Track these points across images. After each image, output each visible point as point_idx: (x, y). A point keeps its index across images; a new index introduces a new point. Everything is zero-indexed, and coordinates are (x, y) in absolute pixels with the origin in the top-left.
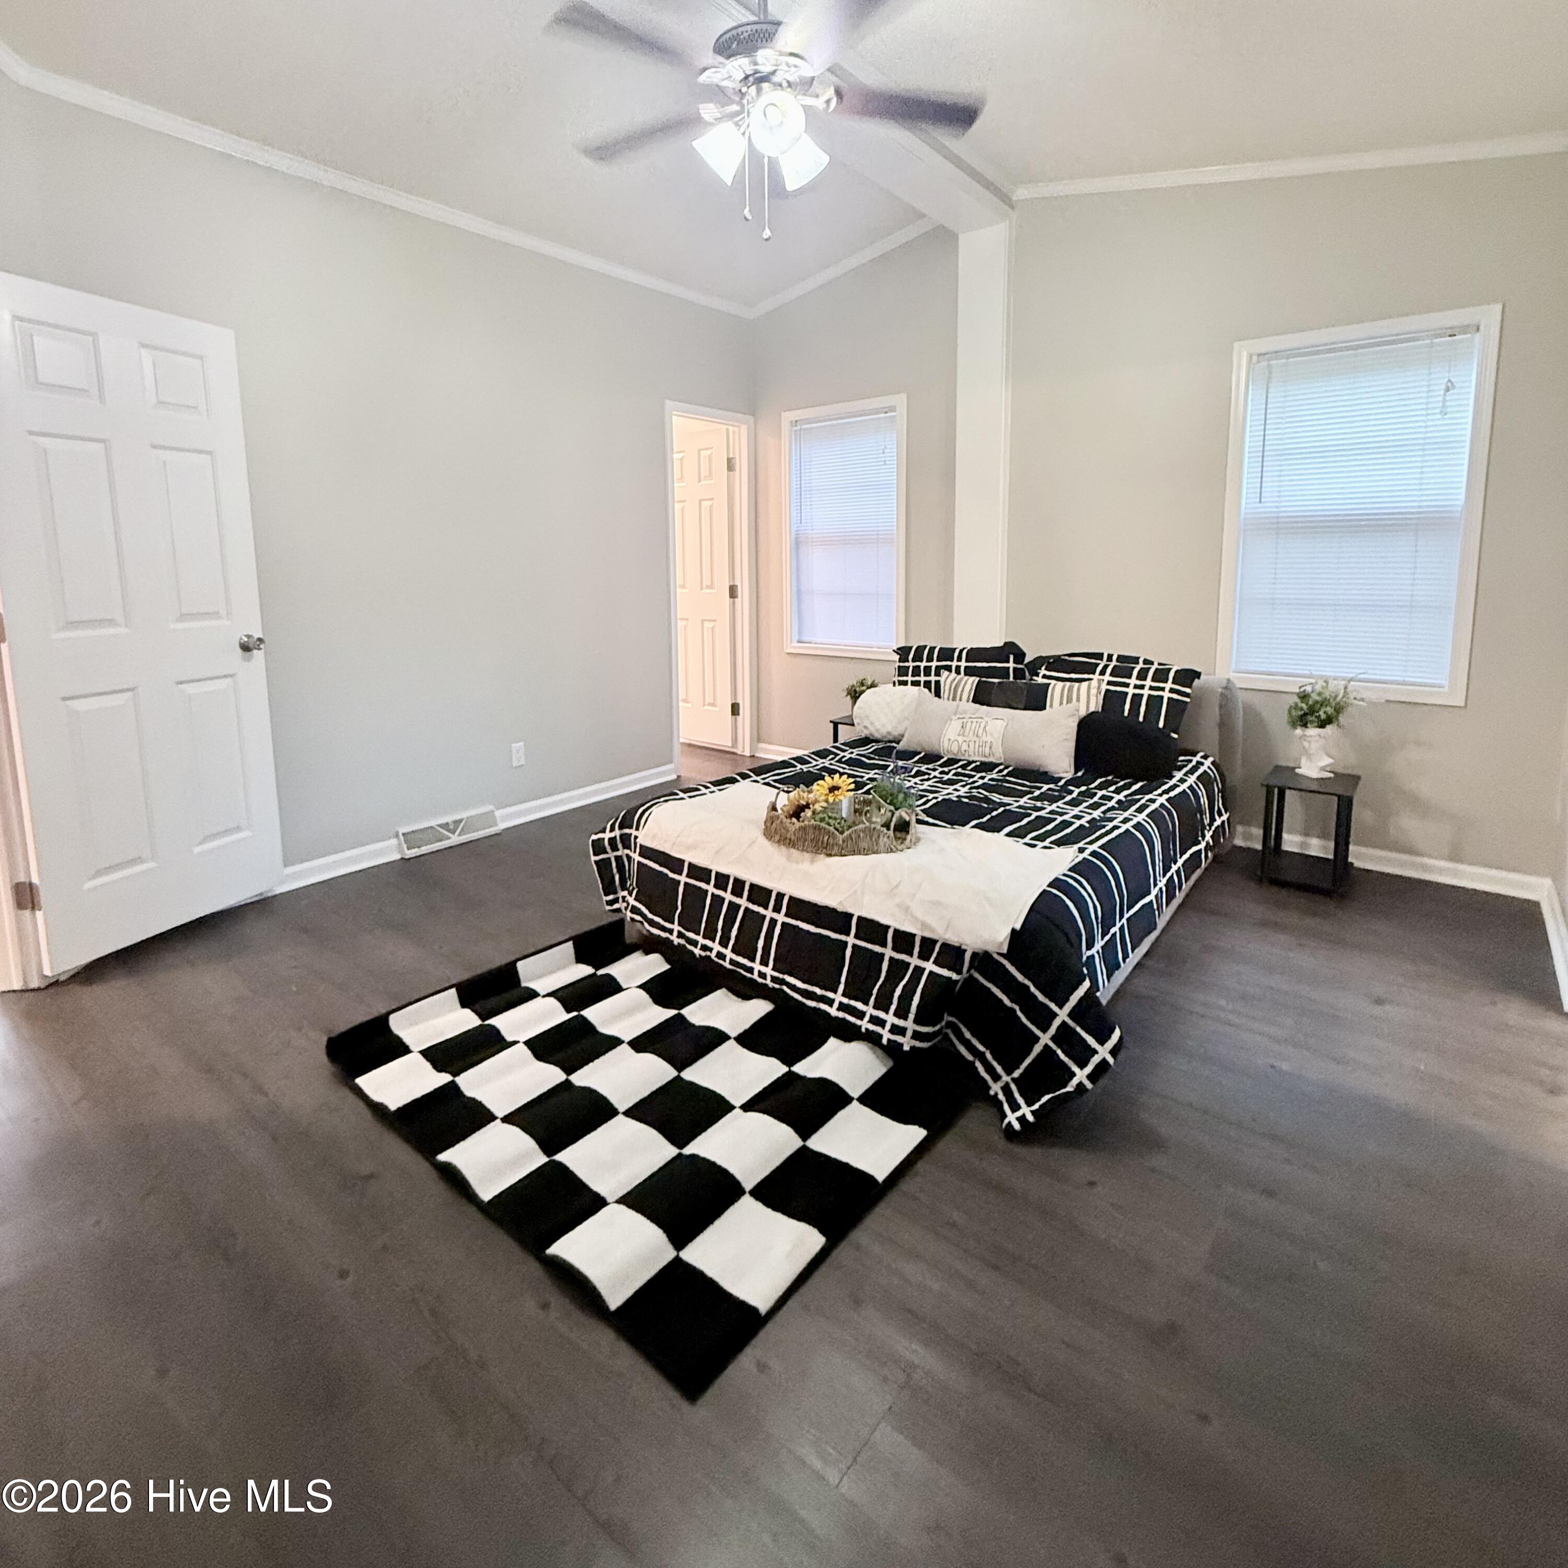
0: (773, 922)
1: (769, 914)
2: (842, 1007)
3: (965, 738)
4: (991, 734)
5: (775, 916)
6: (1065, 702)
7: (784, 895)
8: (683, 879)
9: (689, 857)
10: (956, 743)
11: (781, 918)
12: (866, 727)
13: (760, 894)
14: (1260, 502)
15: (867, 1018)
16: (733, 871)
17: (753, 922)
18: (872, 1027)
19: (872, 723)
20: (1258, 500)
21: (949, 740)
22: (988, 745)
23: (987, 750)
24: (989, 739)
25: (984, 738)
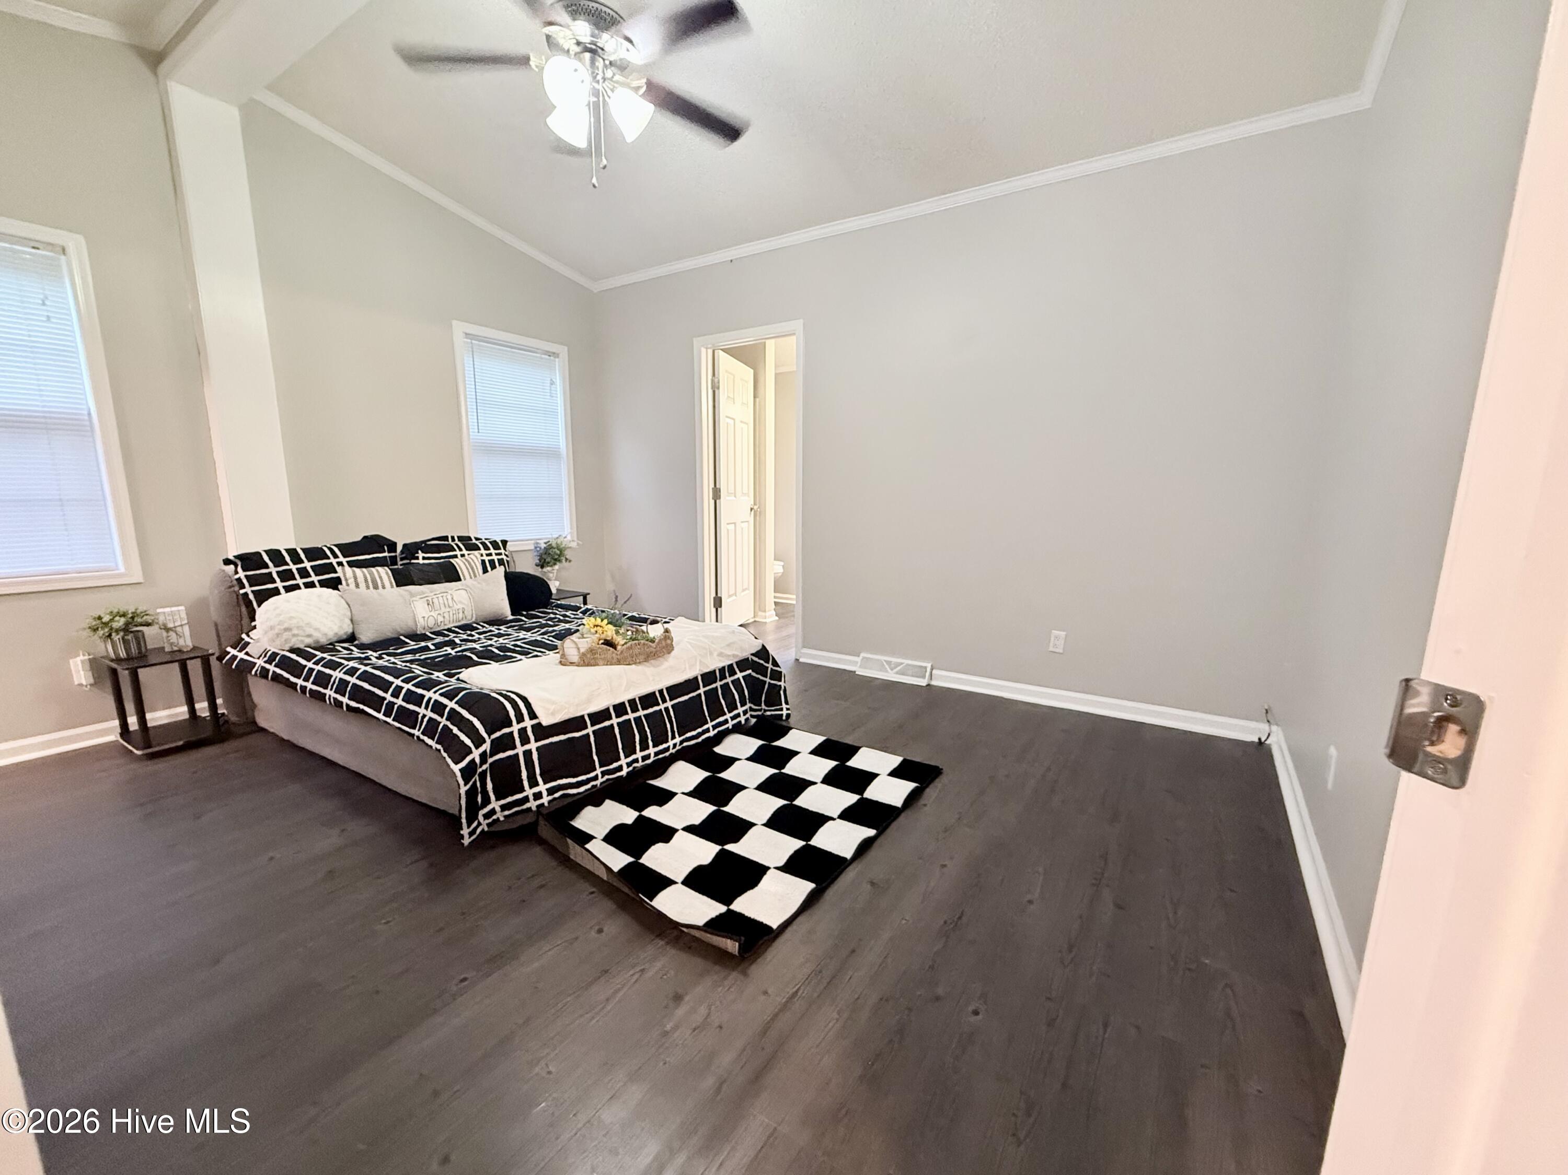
0: (667, 709)
1: (662, 707)
2: (714, 727)
3: (437, 612)
4: (460, 602)
5: (665, 705)
7: (662, 690)
8: (590, 730)
9: (586, 710)
10: (431, 618)
11: (669, 704)
12: (309, 636)
13: (648, 700)
14: (478, 432)
15: (730, 720)
16: (624, 698)
17: (656, 720)
18: (735, 721)
19: (317, 629)
20: (477, 431)
21: (424, 617)
22: (461, 611)
23: (461, 615)
24: (460, 606)
25: (456, 607)
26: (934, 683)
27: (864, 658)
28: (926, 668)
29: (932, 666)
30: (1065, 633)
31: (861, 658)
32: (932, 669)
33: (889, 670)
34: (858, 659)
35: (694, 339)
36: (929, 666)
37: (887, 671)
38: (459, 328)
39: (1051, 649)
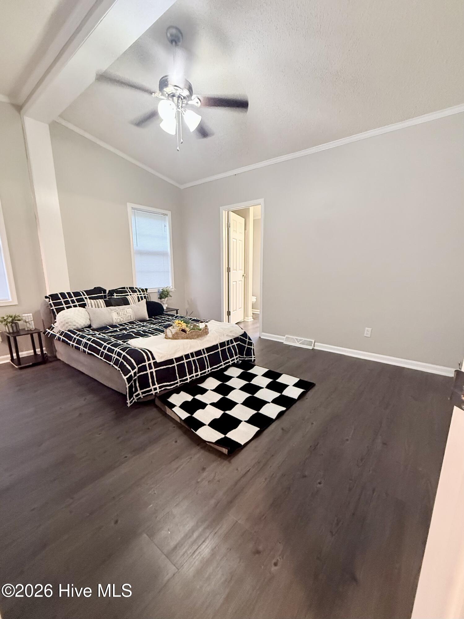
0: (205, 357)
2: (224, 364)
3: (121, 317)
4: (129, 313)
5: (205, 355)
6: (140, 300)
7: (204, 349)
8: (175, 364)
9: (174, 357)
10: (118, 319)
15: (231, 361)
16: (188, 352)
17: (201, 361)
18: (233, 362)
21: (116, 319)
22: (129, 317)
23: (129, 318)
24: (129, 315)
25: (128, 315)
26: (315, 348)
27: (287, 337)
28: (312, 342)
29: (315, 341)
30: (371, 329)
31: (285, 337)
32: (315, 343)
33: (297, 342)
34: (284, 337)
35: (220, 207)
36: (313, 341)
37: (296, 343)
38: (130, 205)
39: (365, 335)
